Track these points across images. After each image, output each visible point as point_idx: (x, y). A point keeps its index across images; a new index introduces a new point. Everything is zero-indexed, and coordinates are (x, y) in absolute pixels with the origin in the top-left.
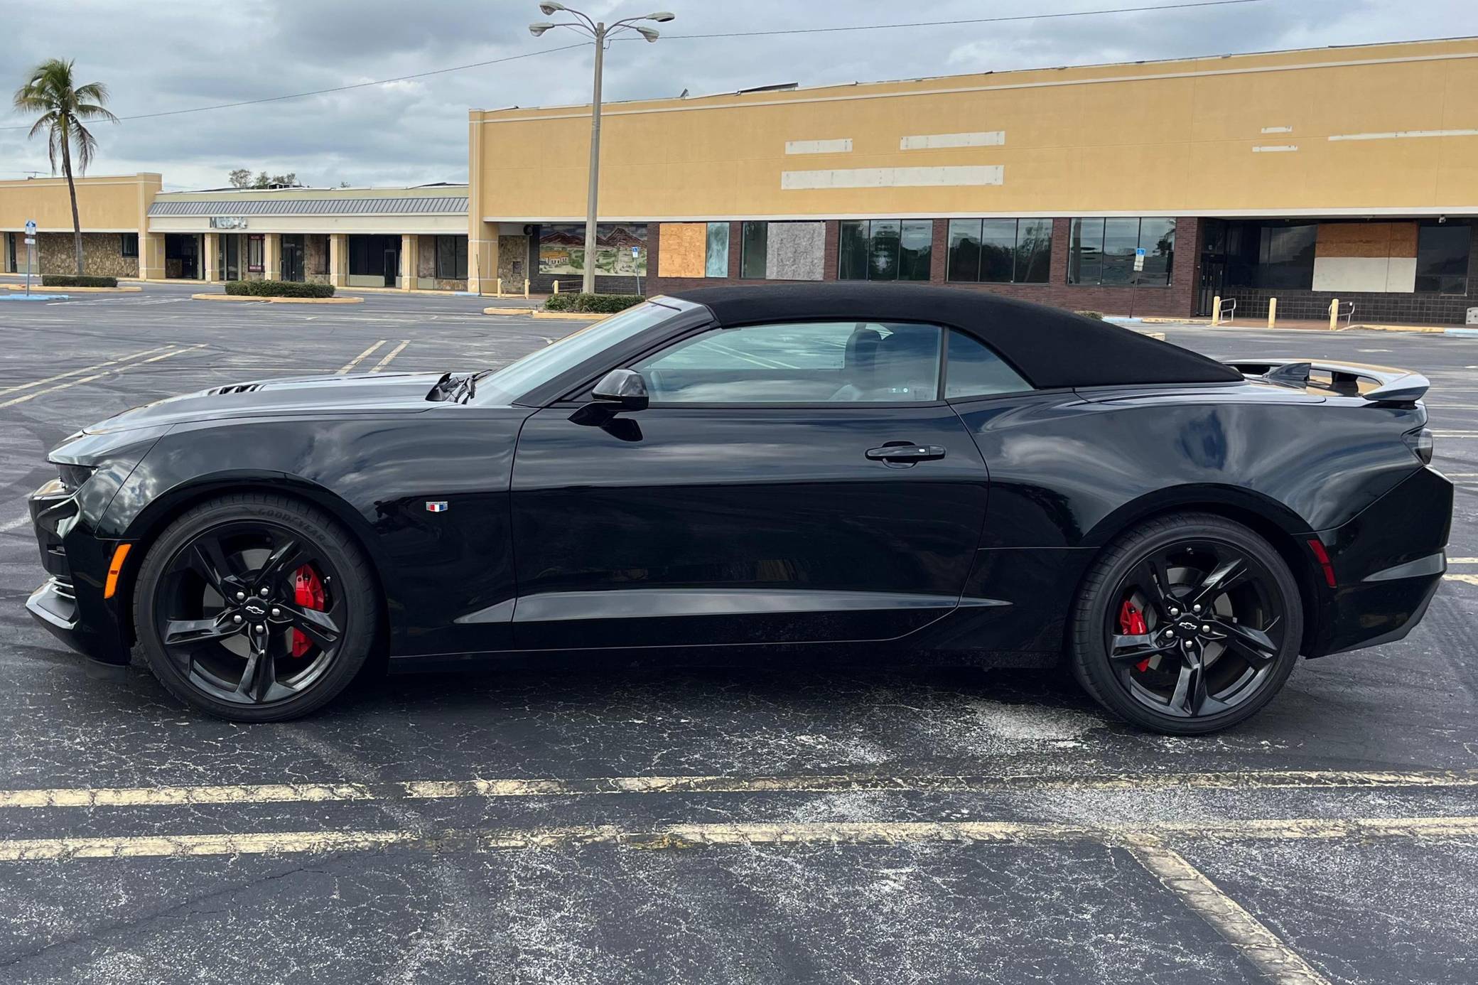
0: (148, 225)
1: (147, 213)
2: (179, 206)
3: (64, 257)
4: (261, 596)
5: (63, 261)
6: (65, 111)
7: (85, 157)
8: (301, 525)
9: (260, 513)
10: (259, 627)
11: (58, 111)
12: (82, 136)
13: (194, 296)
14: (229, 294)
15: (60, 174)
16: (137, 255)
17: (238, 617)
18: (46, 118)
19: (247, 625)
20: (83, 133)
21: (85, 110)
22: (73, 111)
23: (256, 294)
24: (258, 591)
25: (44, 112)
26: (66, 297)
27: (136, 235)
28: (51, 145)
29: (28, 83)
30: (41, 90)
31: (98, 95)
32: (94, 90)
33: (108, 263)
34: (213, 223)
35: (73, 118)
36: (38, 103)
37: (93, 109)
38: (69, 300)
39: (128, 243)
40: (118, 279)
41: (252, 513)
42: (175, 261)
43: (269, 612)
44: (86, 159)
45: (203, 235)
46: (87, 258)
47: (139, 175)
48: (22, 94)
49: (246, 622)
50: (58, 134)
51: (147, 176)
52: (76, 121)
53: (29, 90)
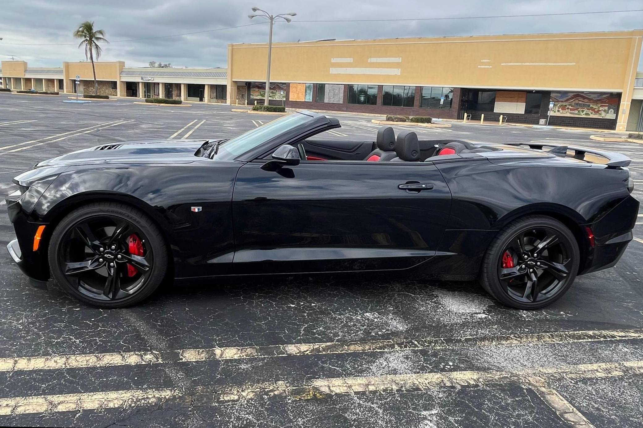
0: (120, 79)
1: (120, 74)
2: (131, 73)
3: (92, 88)
4: (112, 250)
5: (92, 90)
6: (91, 39)
7: (98, 54)
8: (128, 216)
9: (108, 211)
10: (112, 264)
11: (88, 39)
12: (97, 48)
13: (135, 103)
14: (147, 102)
15: (89, 60)
16: (116, 88)
17: (101, 260)
18: (84, 41)
19: (106, 263)
20: (97, 46)
21: (98, 39)
22: (93, 39)
23: (155, 103)
24: (110, 247)
25: (83, 39)
26: (90, 102)
27: (116, 82)
28: (86, 51)
29: (78, 29)
30: (83, 32)
31: (102, 34)
32: (101, 32)
33: (107, 91)
34: (142, 79)
35: (93, 41)
36: (81, 36)
37: (100, 38)
38: (91, 103)
39: (114, 85)
40: (109, 96)
41: (104, 212)
42: (130, 91)
43: (116, 257)
44: (98, 55)
45: (139, 82)
46: (100, 89)
47: (117, 62)
48: (76, 32)
49: (105, 262)
50: (88, 47)
51: (120, 62)
52: (95, 43)
53: (78, 31)
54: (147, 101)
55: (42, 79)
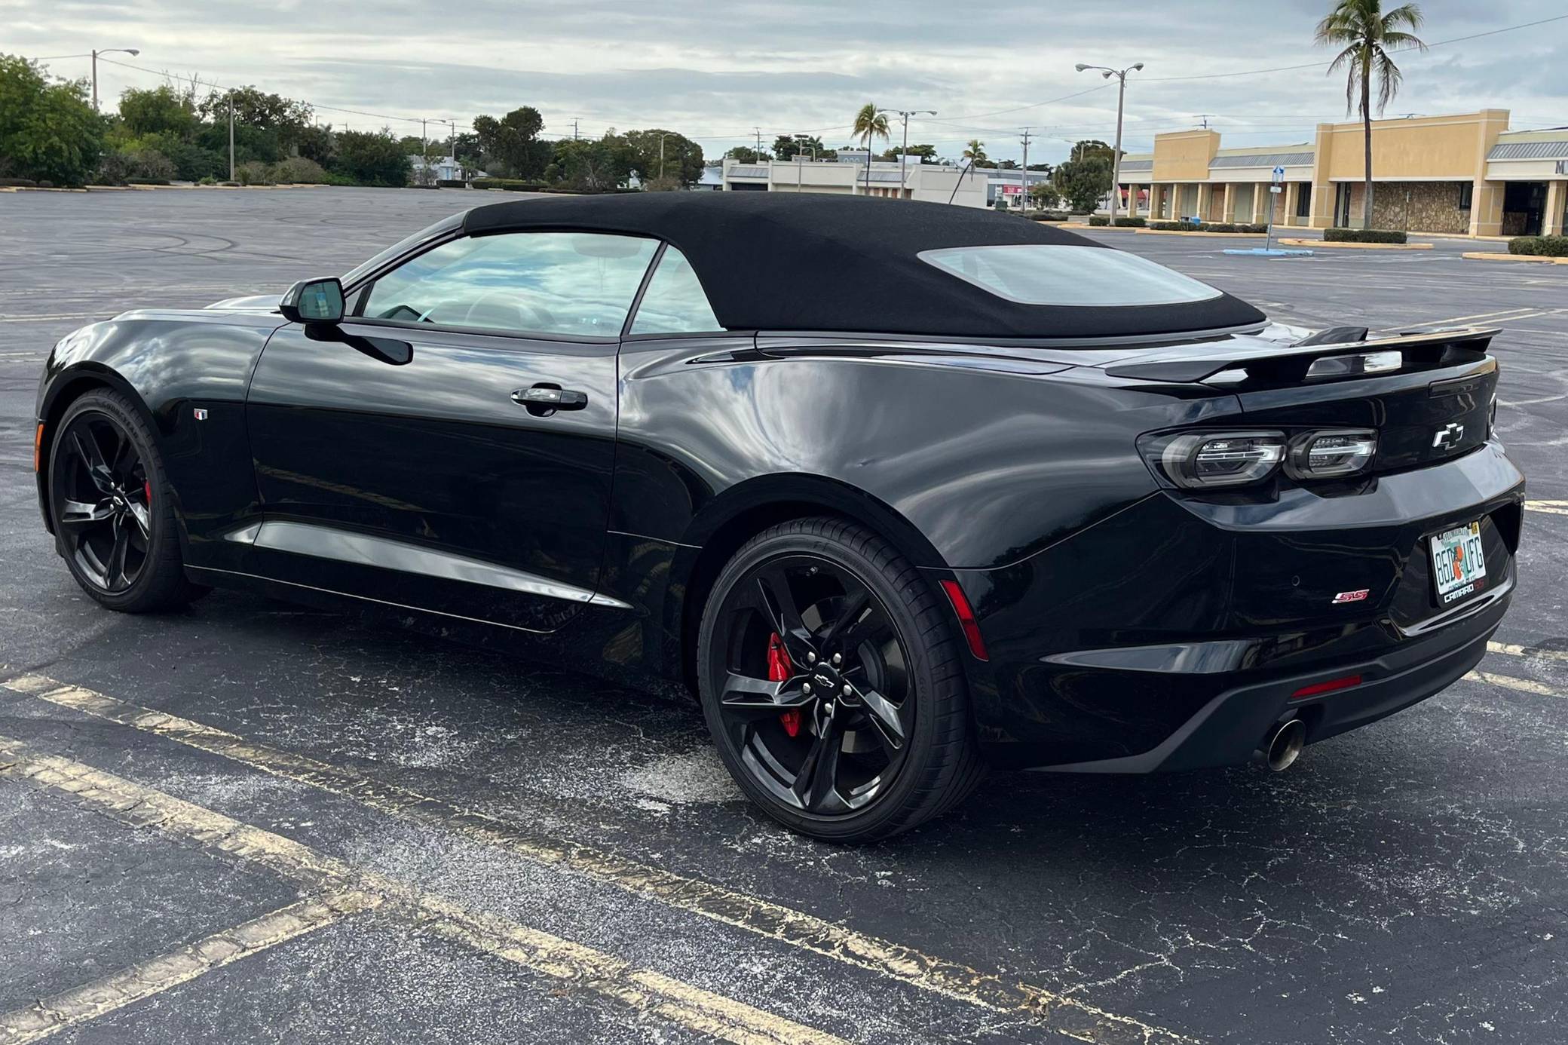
0: (1485, 171)
1: (1486, 157)
2: (1523, 150)
3: (1397, 209)
5: (1396, 214)
6: (1369, 43)
7: (1386, 93)
11: (1362, 41)
12: (1386, 69)
13: (1465, 254)
14: (1512, 253)
15: (1357, 117)
16: (1469, 207)
18: (1348, 51)
20: (1387, 64)
21: (1391, 38)
22: (1379, 42)
23: (1541, 254)
25: (1346, 44)
26: (1310, 252)
27: (1471, 183)
28: (1350, 81)
29: (1333, 12)
30: (1345, 19)
31: (1412, 20)
32: (1406, 15)
33: (1443, 217)
34: (1560, 168)
35: (1378, 48)
36: (1340, 34)
37: (1401, 37)
38: (1313, 255)
39: (1462, 191)
40: (1408, 233)
42: (1518, 215)
44: (1387, 96)
45: (1548, 182)
46: (1421, 211)
47: (1482, 112)
48: (1326, 24)
50: (1359, 70)
51: (1491, 113)
52: (1382, 53)
53: (1333, 20)
54: (1513, 249)
55: (1252, 185)
